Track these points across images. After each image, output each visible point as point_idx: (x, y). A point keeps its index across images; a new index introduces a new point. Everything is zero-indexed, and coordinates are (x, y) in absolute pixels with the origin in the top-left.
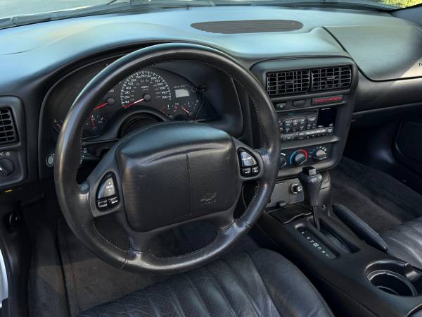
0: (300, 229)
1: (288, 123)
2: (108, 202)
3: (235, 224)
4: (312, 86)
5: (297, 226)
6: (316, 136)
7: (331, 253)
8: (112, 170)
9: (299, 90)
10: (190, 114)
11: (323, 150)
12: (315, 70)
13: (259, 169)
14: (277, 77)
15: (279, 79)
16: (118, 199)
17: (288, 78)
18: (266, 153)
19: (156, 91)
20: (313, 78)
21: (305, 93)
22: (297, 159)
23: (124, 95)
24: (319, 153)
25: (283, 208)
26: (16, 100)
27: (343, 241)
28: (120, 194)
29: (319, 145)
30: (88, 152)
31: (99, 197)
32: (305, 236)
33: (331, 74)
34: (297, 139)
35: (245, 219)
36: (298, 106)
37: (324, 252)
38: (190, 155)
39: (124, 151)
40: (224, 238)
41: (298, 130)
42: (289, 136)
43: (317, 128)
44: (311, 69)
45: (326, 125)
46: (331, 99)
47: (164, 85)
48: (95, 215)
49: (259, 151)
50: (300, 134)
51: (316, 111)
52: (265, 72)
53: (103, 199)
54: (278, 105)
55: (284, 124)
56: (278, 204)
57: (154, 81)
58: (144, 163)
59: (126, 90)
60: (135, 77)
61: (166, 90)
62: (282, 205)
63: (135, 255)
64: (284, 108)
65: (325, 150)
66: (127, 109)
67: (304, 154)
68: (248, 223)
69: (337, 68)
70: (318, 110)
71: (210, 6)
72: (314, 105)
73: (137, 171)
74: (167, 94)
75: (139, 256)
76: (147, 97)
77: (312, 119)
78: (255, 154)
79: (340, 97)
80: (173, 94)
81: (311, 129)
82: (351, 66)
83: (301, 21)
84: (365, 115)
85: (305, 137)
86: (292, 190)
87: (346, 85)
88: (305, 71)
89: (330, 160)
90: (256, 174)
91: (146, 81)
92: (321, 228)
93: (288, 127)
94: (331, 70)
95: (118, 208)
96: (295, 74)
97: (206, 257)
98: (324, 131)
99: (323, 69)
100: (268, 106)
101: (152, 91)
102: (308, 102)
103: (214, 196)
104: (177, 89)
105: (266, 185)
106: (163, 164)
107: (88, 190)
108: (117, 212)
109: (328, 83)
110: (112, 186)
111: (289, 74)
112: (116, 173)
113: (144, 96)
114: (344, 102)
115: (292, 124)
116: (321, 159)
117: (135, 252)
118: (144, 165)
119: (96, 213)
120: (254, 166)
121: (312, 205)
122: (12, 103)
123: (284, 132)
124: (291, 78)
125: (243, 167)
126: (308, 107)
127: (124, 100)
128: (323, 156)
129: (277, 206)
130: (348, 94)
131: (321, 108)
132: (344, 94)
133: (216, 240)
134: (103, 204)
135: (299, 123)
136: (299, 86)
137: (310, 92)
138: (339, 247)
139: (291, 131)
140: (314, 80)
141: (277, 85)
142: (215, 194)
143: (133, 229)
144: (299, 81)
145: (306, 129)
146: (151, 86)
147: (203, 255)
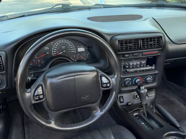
0: (136, 116)
1: (131, 64)
2: (39, 97)
3: (99, 110)
4: (142, 47)
5: (135, 114)
6: (146, 70)
7: (150, 128)
8: (41, 83)
9: (135, 48)
10: (85, 59)
11: (151, 77)
12: (143, 39)
13: (110, 85)
14: (124, 42)
15: (125, 43)
16: (44, 96)
17: (129, 43)
18: (114, 77)
19: (69, 49)
20: (142, 43)
21: (138, 50)
22: (137, 81)
23: (54, 50)
24: (148, 79)
25: (130, 105)
26: (4, 53)
27: (157, 122)
28: (45, 94)
29: (148, 75)
30: (34, 76)
31: (35, 95)
32: (138, 119)
33: (152, 41)
34: (136, 72)
35: (104, 108)
36: (135, 56)
37: (146, 127)
38: (76, 77)
39: (47, 75)
40: (94, 116)
41: (137, 67)
42: (132, 70)
43: (146, 66)
44: (141, 39)
45: (151, 65)
46: (152, 52)
47: (73, 46)
48: (33, 103)
49: (111, 76)
50: (138, 69)
51: (145, 59)
52: (118, 40)
53: (37, 96)
54: (125, 55)
55: (129, 64)
56: (127, 103)
57: (68, 44)
58: (55, 80)
59: (54, 48)
60: (59, 43)
61: (73, 48)
62: (129, 104)
63: (51, 122)
64: (128, 57)
65: (152, 77)
66: (55, 57)
67: (140, 79)
68: (105, 110)
69: (154, 38)
70: (146, 58)
71: (101, 8)
72: (143, 56)
73: (52, 84)
74: (74, 50)
75: (53, 122)
76: (64, 51)
77: (144, 62)
78: (108, 77)
79: (157, 52)
80: (77, 50)
81: (143, 67)
82: (161, 37)
83: (142, 15)
84: (174, 61)
85: (141, 71)
86: (135, 97)
87: (160, 46)
88: (137, 40)
89: (155, 82)
90: (109, 87)
91: (64, 44)
92: (147, 116)
93: (131, 66)
94: (152, 39)
95: (43, 100)
96: (133, 41)
97: (84, 125)
98: (150, 68)
99: (147, 39)
100: (113, 56)
101: (66, 49)
102: (141, 54)
103: (88, 97)
104: (79, 48)
105: (114, 93)
106: (64, 81)
107: (30, 92)
108: (43, 102)
109: (150, 45)
110: (41, 90)
111: (130, 41)
112: (43, 84)
113: (63, 51)
114: (159, 54)
115: (133, 64)
116: (149, 82)
117: (51, 121)
118: (55, 81)
119: (34, 102)
120: (108, 83)
121: (143, 104)
122: (2, 54)
123: (129, 68)
124: (131, 43)
125: (102, 83)
126: (140, 56)
127: (54, 53)
128: (150, 80)
129: (127, 105)
130: (161, 50)
131: (147, 57)
132: (159, 50)
133: (90, 118)
134: (37, 98)
135: (137, 64)
136: (135, 46)
137: (140, 49)
138: (155, 125)
139: (133, 68)
140: (142, 44)
141: (124, 46)
142: (88, 95)
143: (51, 110)
144: (135, 44)
145: (140, 67)
146: (66, 46)
147: (83, 124)
